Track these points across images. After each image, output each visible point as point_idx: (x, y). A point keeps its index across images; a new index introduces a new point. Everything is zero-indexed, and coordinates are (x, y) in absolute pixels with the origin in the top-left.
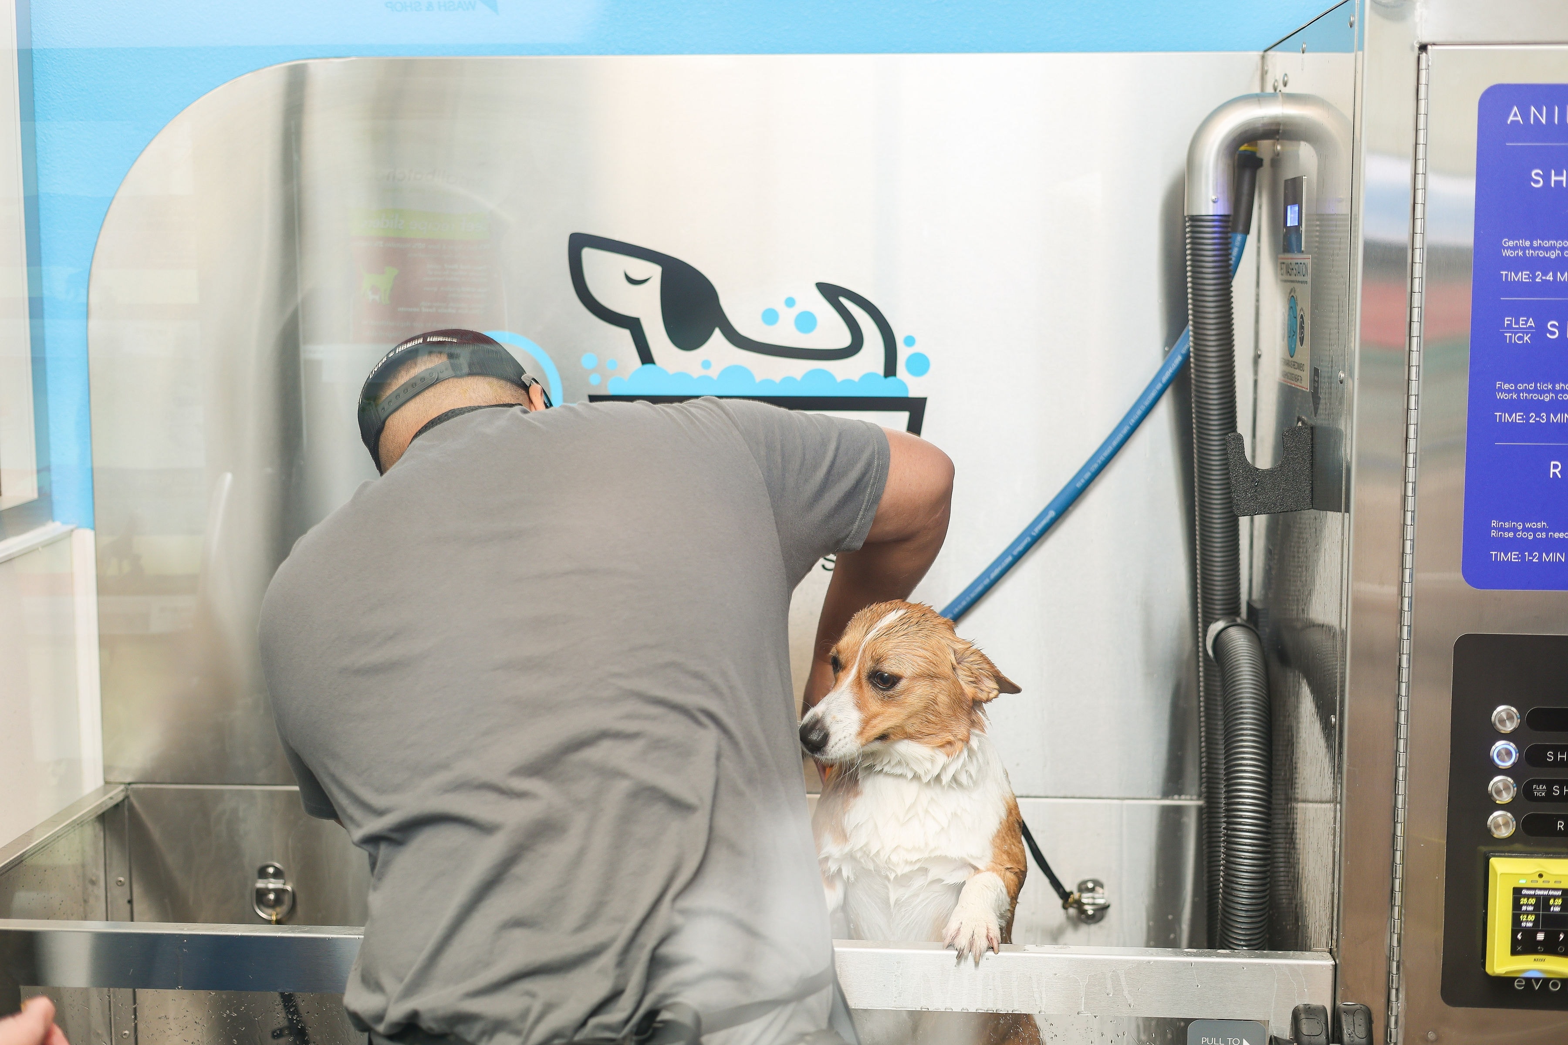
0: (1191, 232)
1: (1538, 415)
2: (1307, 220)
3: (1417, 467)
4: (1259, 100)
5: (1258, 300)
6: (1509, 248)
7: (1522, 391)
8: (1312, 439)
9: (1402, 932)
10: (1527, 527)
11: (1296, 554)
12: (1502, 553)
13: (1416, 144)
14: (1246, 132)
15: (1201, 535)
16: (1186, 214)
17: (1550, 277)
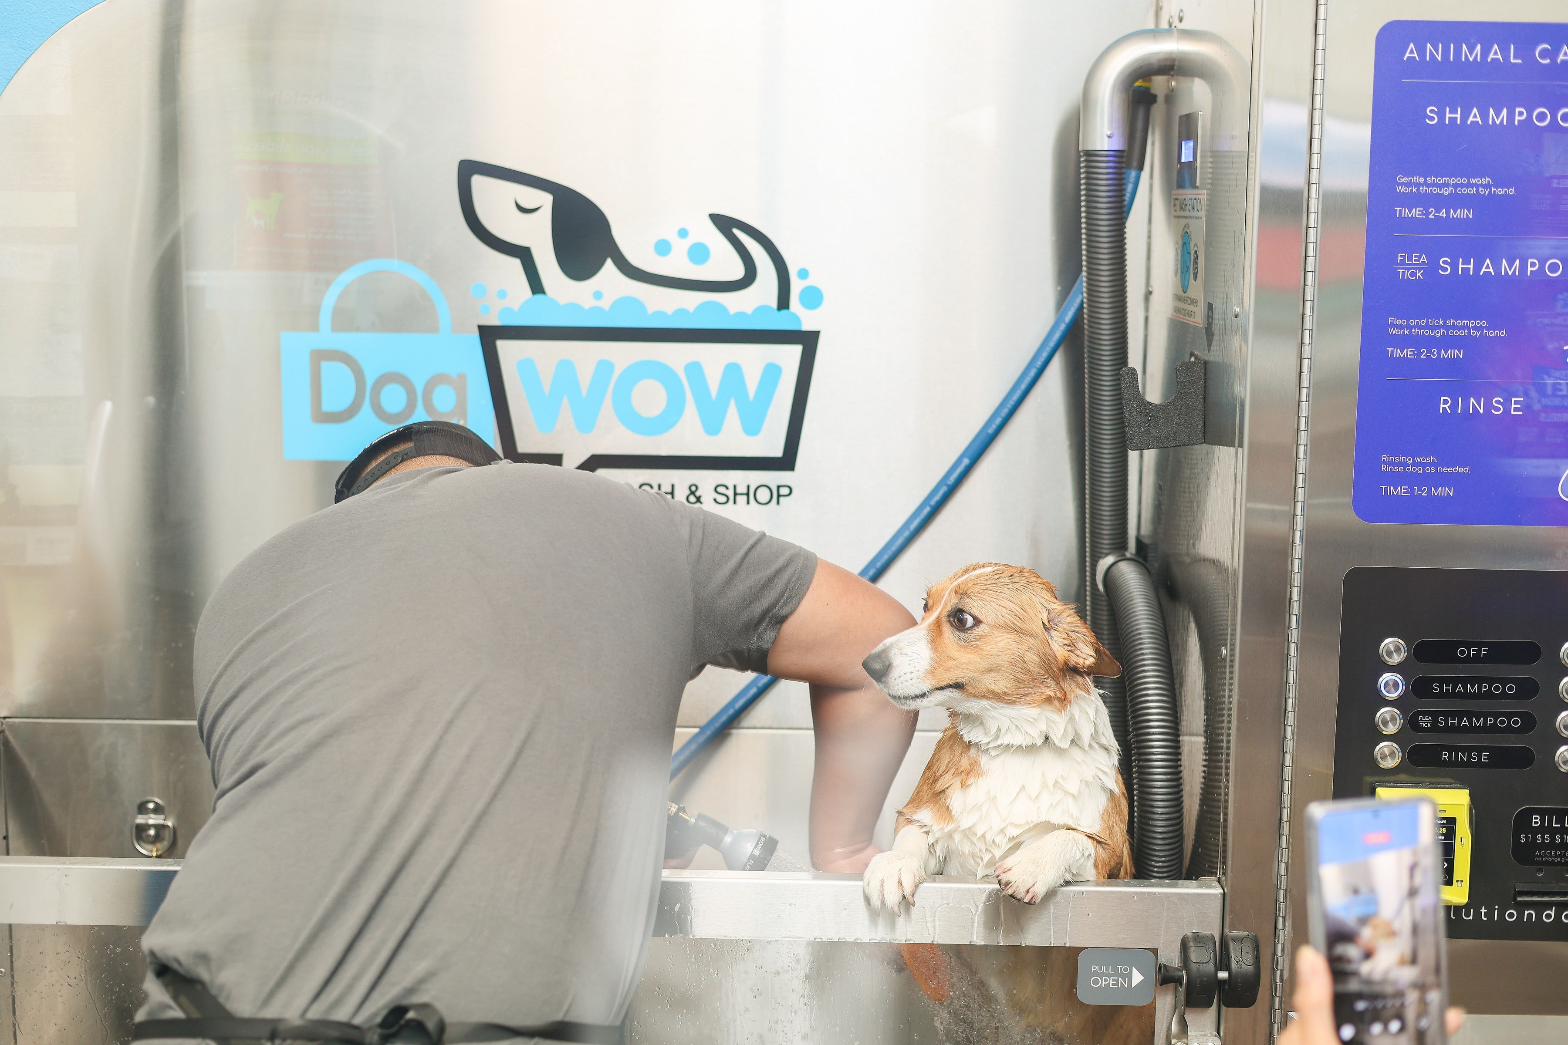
0: (1085, 167)
1: (1429, 351)
2: (1202, 157)
3: (1310, 402)
4: (1154, 36)
5: (1149, 237)
6: (1403, 184)
7: (1414, 327)
8: (1205, 374)
9: (1289, 861)
10: (1416, 461)
11: (1187, 490)
12: (1392, 487)
13: (1314, 79)
14: (1141, 67)
15: (1091, 469)
16: (1080, 149)
17: (1443, 214)
